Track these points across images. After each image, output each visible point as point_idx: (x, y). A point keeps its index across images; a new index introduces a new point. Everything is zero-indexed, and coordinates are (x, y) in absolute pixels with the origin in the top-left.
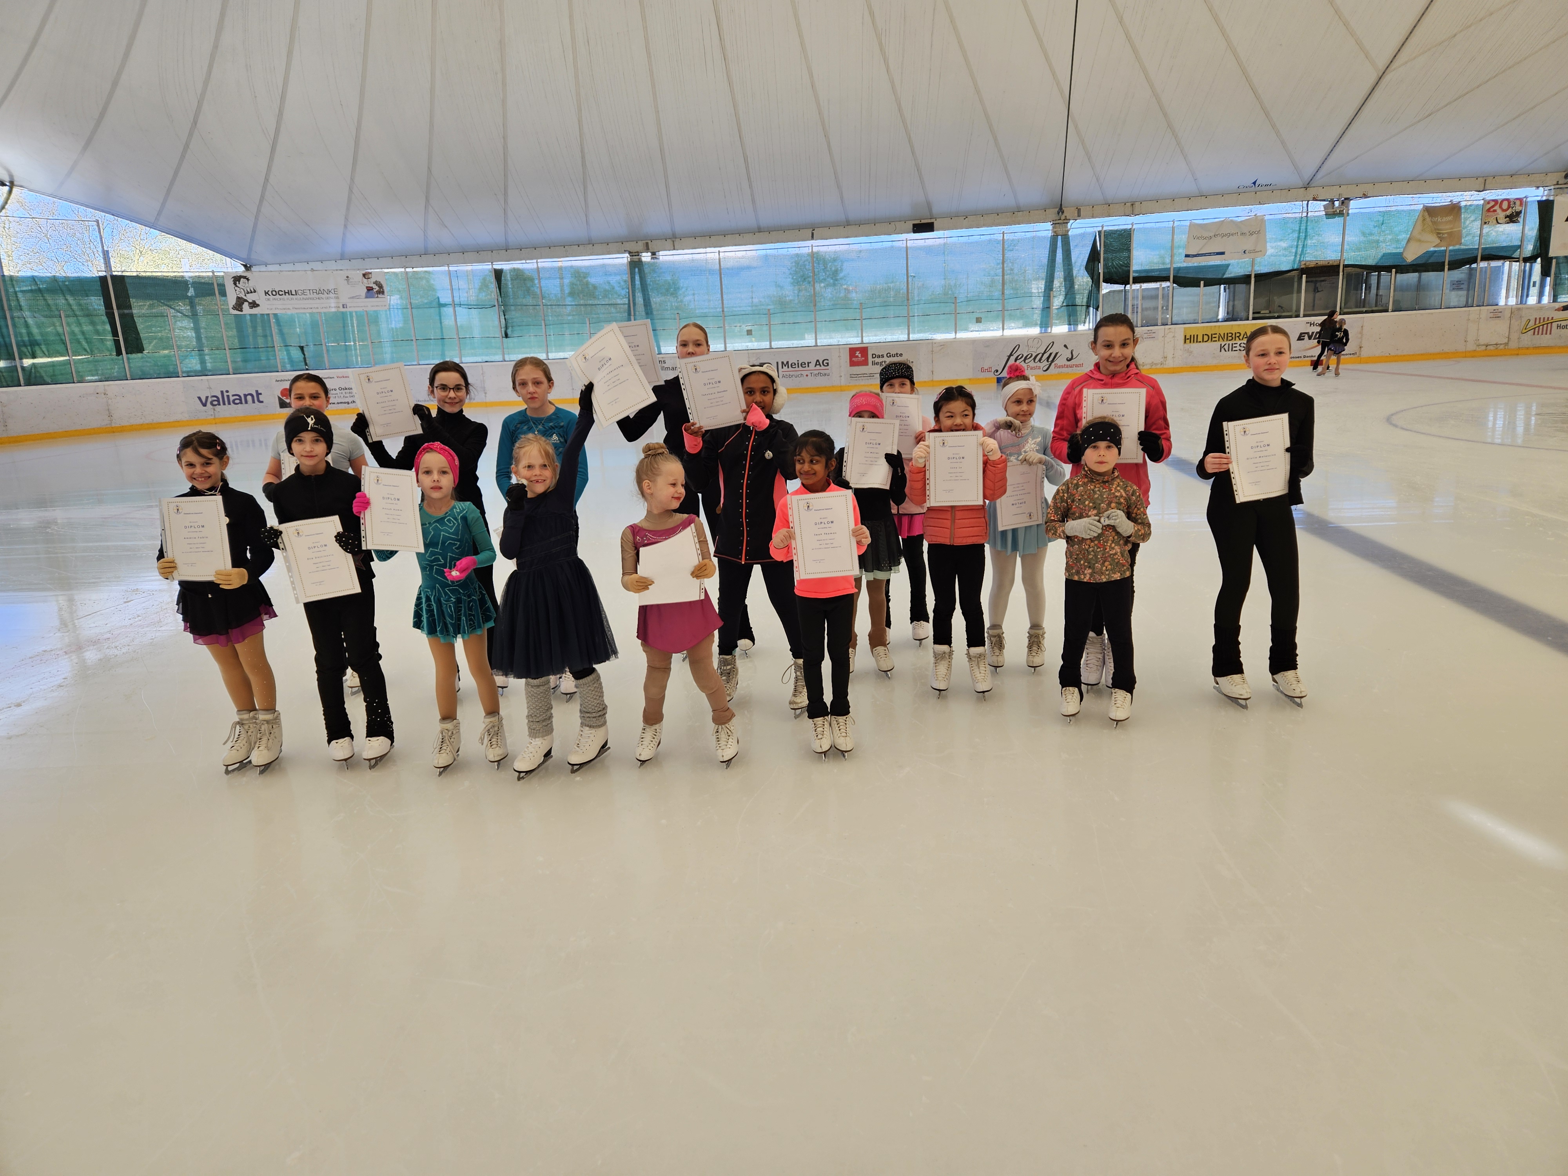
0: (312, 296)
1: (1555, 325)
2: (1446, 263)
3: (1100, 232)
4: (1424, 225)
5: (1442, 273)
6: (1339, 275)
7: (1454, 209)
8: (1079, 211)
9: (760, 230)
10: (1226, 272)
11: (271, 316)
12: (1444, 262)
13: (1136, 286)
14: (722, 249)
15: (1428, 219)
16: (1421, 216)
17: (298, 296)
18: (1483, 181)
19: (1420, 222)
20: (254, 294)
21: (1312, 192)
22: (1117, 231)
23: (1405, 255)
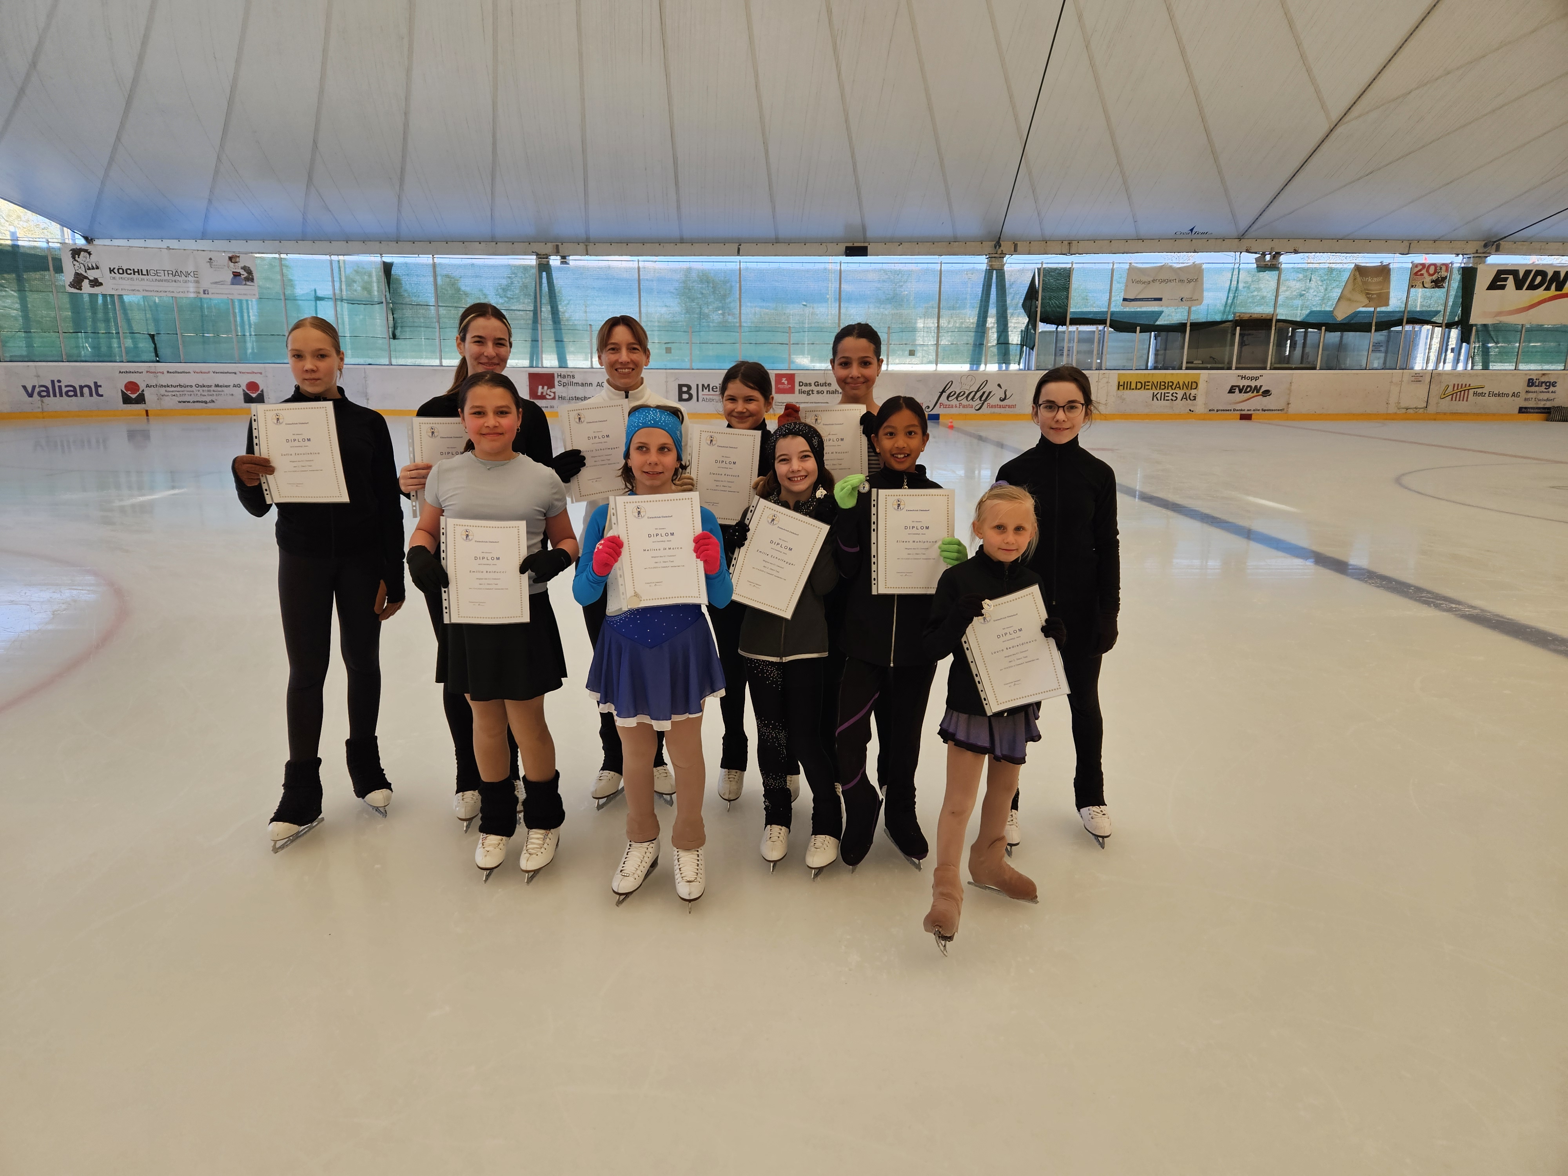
0: (166, 277)
1: (1471, 392)
2: (1374, 324)
3: (1039, 269)
4: (1354, 284)
5: (1370, 333)
6: (1271, 329)
7: (1384, 271)
8: (1016, 246)
9: (682, 241)
10: (1159, 318)
11: (116, 297)
12: (1371, 323)
13: (1073, 328)
14: (641, 258)
15: (1359, 279)
16: (1352, 275)
17: (149, 277)
18: (1408, 245)
19: (1351, 281)
20: (96, 270)
21: (1246, 243)
22: (1056, 269)
23: (1335, 313)
